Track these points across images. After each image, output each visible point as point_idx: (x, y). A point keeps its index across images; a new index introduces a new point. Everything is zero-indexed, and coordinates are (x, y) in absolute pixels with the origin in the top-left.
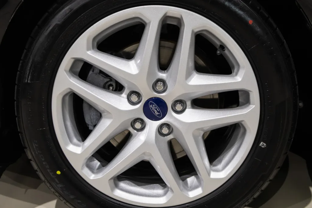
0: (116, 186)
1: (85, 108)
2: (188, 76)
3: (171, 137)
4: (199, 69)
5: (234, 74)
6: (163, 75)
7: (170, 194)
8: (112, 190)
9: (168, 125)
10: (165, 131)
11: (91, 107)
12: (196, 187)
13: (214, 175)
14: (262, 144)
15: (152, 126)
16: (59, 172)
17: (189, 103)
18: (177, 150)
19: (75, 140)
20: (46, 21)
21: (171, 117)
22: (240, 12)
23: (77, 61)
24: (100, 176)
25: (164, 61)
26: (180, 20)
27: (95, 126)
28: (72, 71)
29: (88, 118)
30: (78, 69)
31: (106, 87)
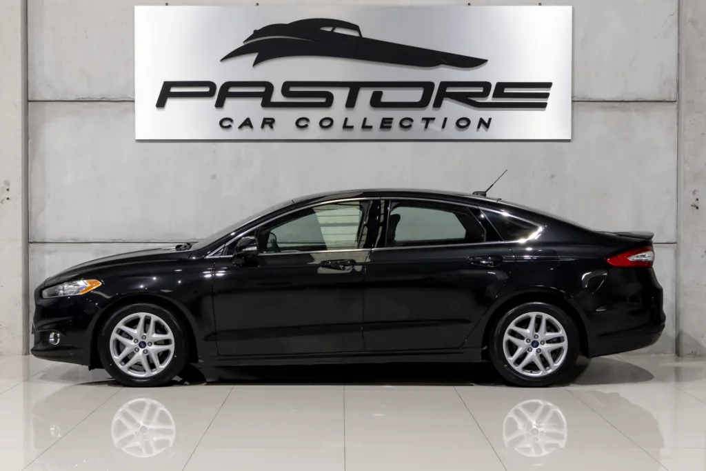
0: (129, 370)
1: (120, 344)
2: (152, 334)
3: (147, 355)
4: (156, 332)
5: (167, 334)
6: (145, 334)
7: (146, 374)
8: (127, 371)
9: (146, 350)
10: (145, 352)
11: (122, 344)
12: (155, 371)
13: (161, 367)
14: (175, 357)
15: (141, 350)
16: (111, 365)
17: (153, 343)
18: (149, 359)
19: (116, 355)
20: (110, 316)
21: (147, 347)
22: (170, 316)
23: (119, 329)
24: (124, 366)
25: (145, 330)
26: (150, 317)
27: (123, 350)
28: (117, 332)
29: (121, 348)
30: (119, 332)
31: (127, 338)
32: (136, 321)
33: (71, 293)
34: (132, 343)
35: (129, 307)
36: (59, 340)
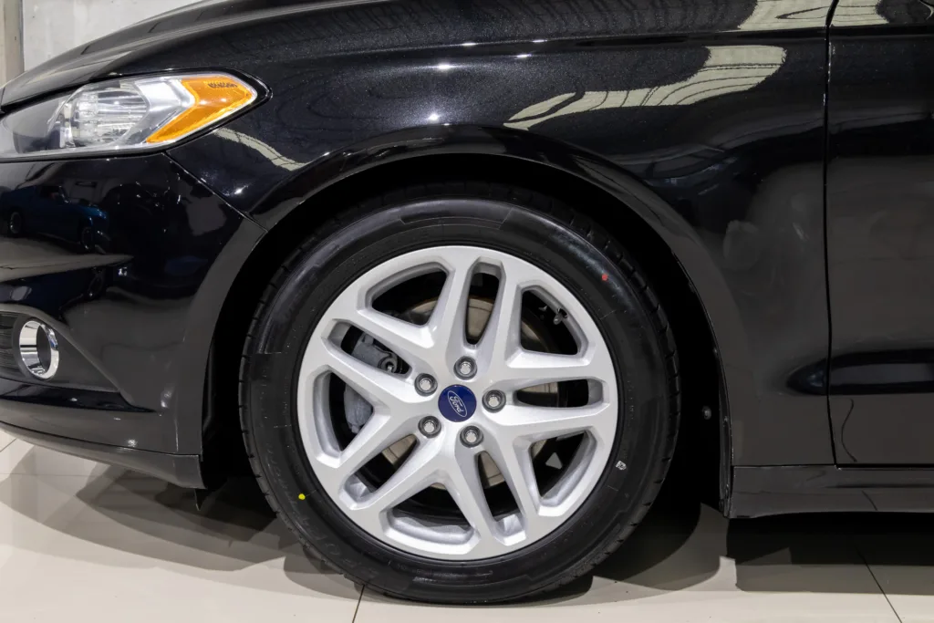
0: (391, 524)
1: (348, 397)
2: (509, 353)
3: (479, 449)
4: (527, 344)
5: (579, 354)
6: (470, 351)
7: (475, 540)
8: (384, 529)
9: (476, 430)
10: (471, 438)
11: (357, 396)
12: (517, 531)
13: (545, 511)
14: (621, 465)
15: (451, 429)
16: (302, 497)
17: (509, 397)
18: (489, 472)
19: (329, 448)
20: (298, 262)
21: (480, 417)
22: (592, 262)
23: (340, 323)
24: (366, 506)
25: (474, 331)
26: (499, 269)
27: (361, 427)
28: (332, 339)
29: (351, 415)
30: (341, 336)
31: (382, 366)
32: (428, 285)
33: (108, 137)
34: (402, 391)
35: (393, 214)
36: (55, 357)
